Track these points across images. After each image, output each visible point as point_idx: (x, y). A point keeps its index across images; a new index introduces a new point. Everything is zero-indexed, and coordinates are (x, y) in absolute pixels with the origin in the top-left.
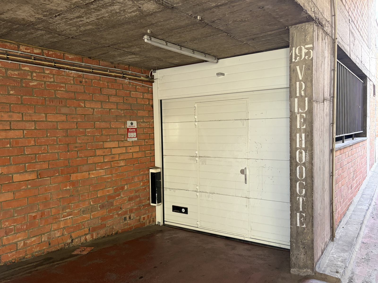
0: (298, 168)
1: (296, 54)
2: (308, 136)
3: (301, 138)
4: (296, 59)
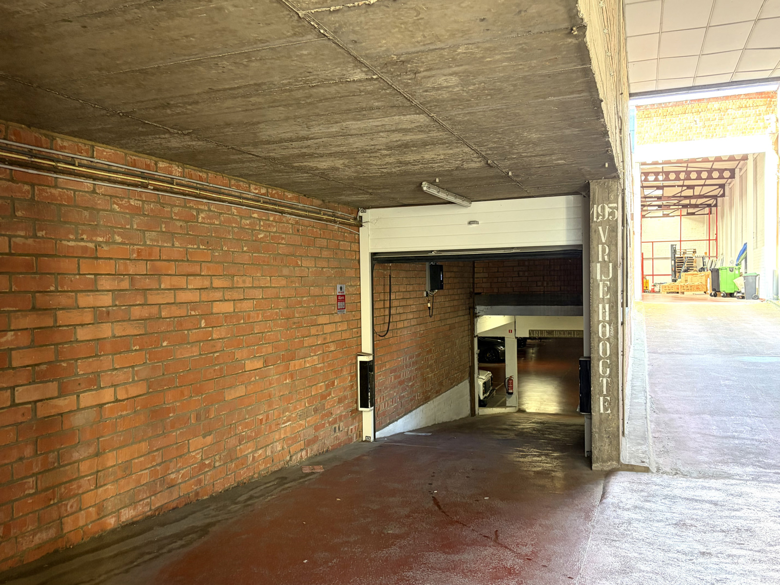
0: (601, 344)
1: (598, 213)
2: (613, 306)
3: (605, 309)
4: (598, 218)
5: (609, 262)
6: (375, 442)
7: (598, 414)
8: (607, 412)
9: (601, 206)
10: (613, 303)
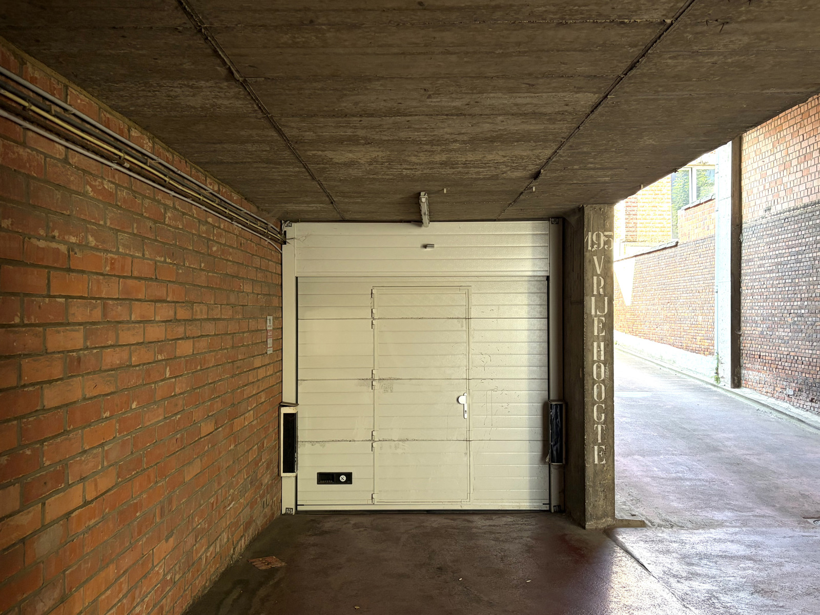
0: (595, 387)
1: (592, 241)
2: (607, 345)
3: (600, 348)
5: (605, 296)
6: (297, 515)
7: (593, 466)
8: (602, 463)
9: (596, 234)
10: (608, 341)
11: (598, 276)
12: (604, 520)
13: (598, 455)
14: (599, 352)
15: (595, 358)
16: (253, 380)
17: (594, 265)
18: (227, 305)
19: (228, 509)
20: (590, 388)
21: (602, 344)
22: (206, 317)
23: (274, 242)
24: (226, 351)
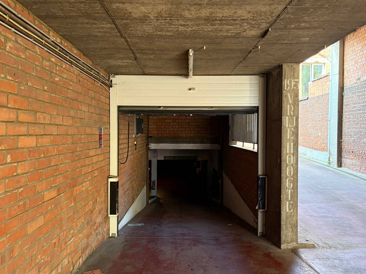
0: (288, 168)
1: (287, 84)
2: (295, 144)
5: (294, 116)
6: (118, 237)
7: (285, 213)
8: (291, 211)
9: (289, 81)
10: (296, 142)
11: (290, 104)
12: (292, 244)
13: (289, 206)
14: (290, 148)
15: (288, 152)
16: (89, 164)
17: (288, 98)
18: (68, 116)
19: (69, 243)
20: (285, 168)
21: (292, 144)
22: (49, 122)
23: (105, 85)
24: (67, 145)
